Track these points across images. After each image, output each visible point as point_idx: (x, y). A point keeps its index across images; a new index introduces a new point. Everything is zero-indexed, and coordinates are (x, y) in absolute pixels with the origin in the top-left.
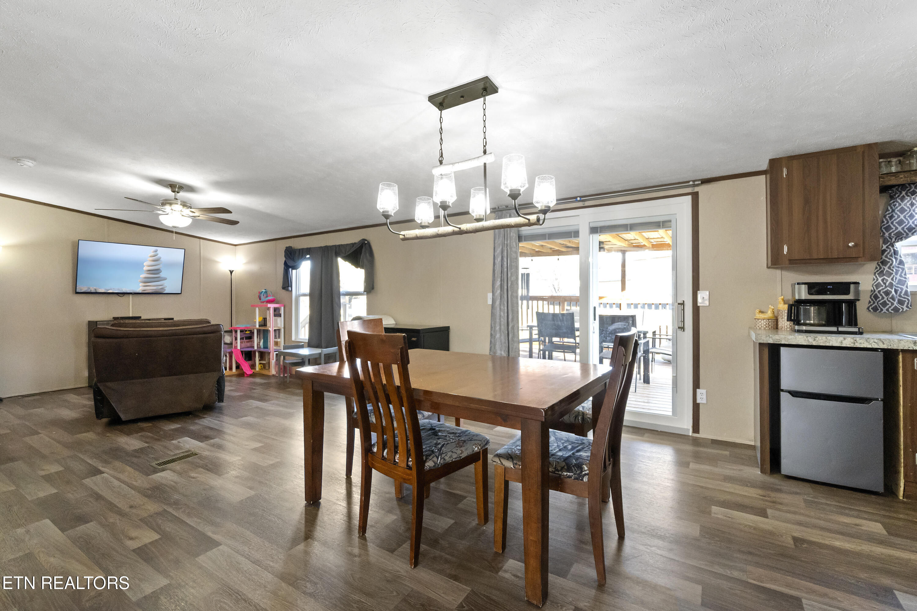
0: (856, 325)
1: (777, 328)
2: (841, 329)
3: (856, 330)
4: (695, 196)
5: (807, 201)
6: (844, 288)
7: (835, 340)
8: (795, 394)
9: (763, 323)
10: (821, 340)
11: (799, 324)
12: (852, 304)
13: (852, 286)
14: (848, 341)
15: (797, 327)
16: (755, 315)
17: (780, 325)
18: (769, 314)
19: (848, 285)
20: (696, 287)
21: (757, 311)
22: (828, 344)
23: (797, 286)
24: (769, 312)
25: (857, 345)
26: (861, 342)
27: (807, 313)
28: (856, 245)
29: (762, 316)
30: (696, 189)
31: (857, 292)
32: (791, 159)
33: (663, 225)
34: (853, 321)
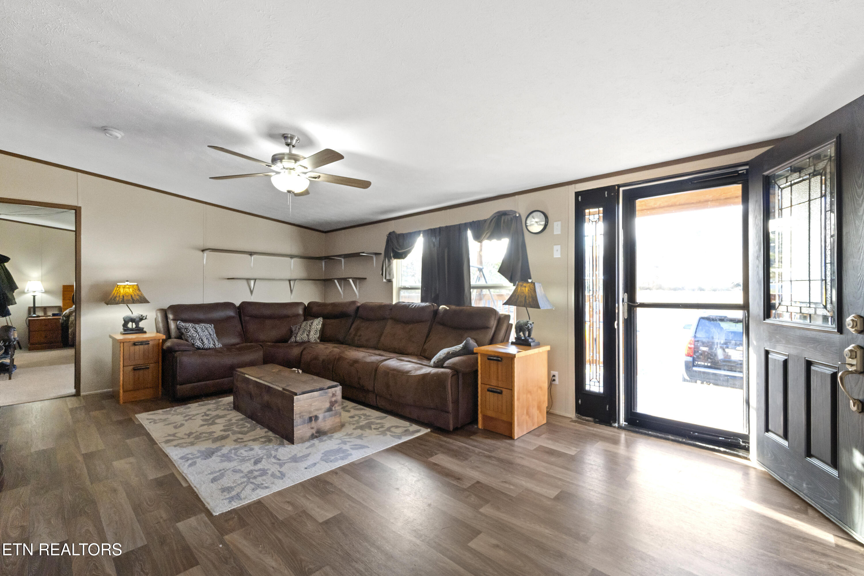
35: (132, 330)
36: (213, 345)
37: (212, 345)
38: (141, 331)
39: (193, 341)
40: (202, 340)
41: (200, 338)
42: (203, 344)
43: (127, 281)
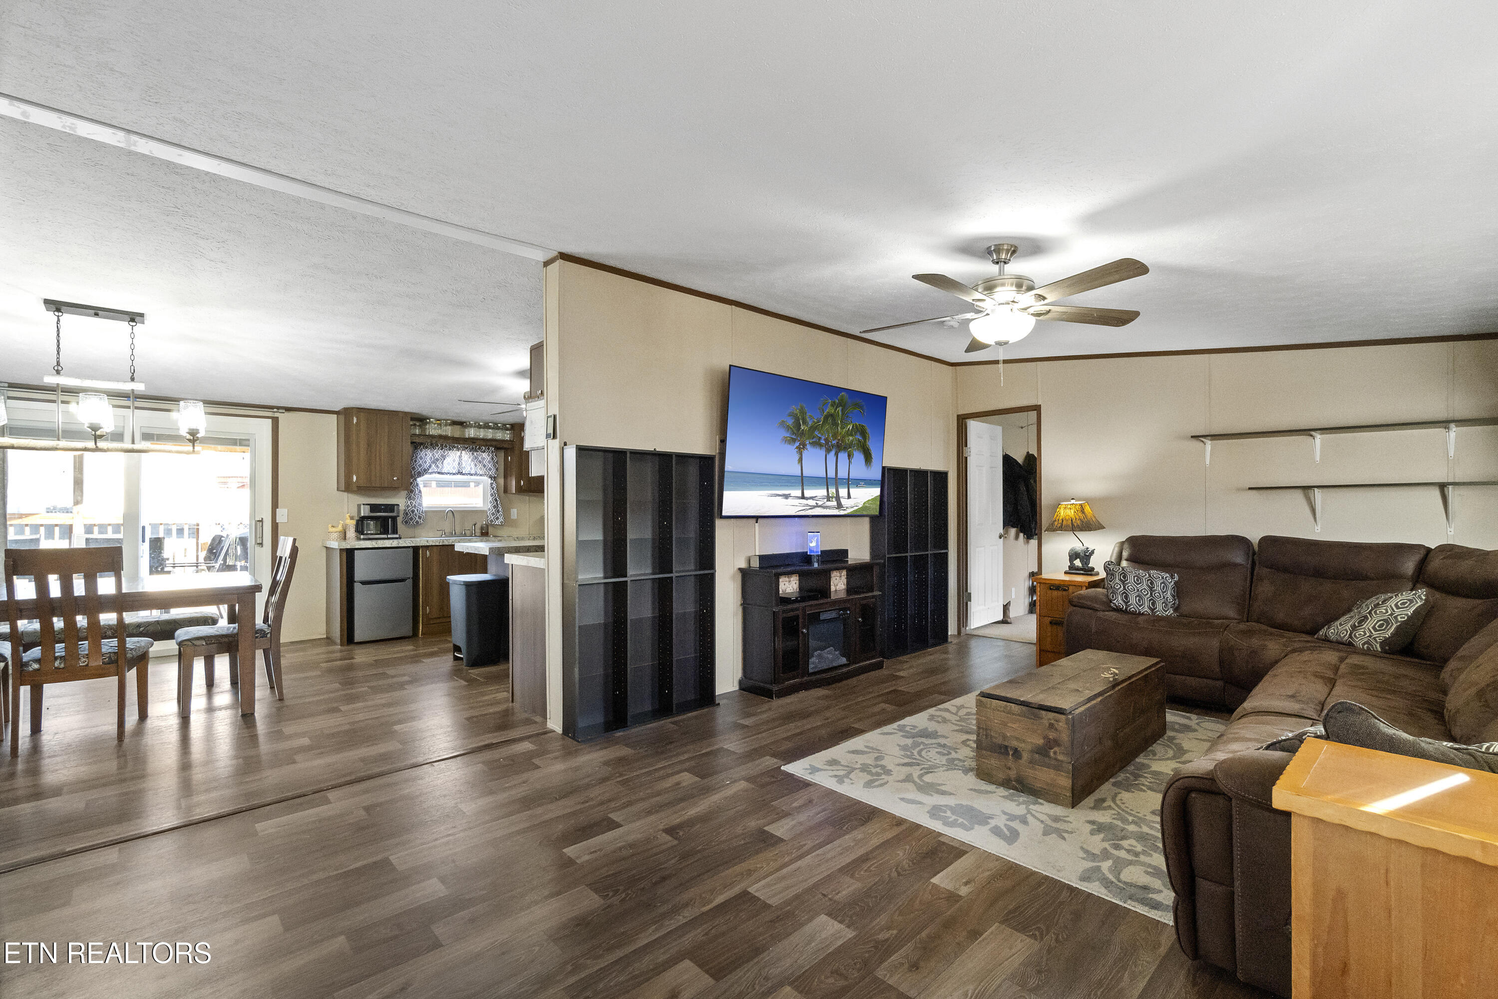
0: (397, 533)
1: (345, 539)
2: (389, 536)
3: (397, 536)
4: (275, 422)
5: (369, 445)
6: (391, 508)
7: (388, 543)
8: (364, 583)
9: (336, 535)
10: (381, 544)
11: (363, 534)
12: (394, 519)
13: (396, 507)
14: (395, 543)
15: (362, 537)
16: (328, 529)
17: (348, 536)
18: (340, 528)
19: (393, 505)
20: (275, 505)
21: (330, 526)
22: (384, 546)
23: (362, 506)
24: (340, 526)
25: (400, 545)
26: (402, 543)
27: (368, 525)
28: (398, 479)
29: (334, 530)
30: (276, 415)
31: (398, 512)
32: (360, 410)
33: (240, 443)
34: (395, 531)
35: (1078, 569)
36: (1150, 608)
37: (1146, 609)
38: (1089, 571)
39: (1113, 597)
40: (1126, 597)
41: (1125, 593)
42: (1126, 603)
43: (1073, 499)
